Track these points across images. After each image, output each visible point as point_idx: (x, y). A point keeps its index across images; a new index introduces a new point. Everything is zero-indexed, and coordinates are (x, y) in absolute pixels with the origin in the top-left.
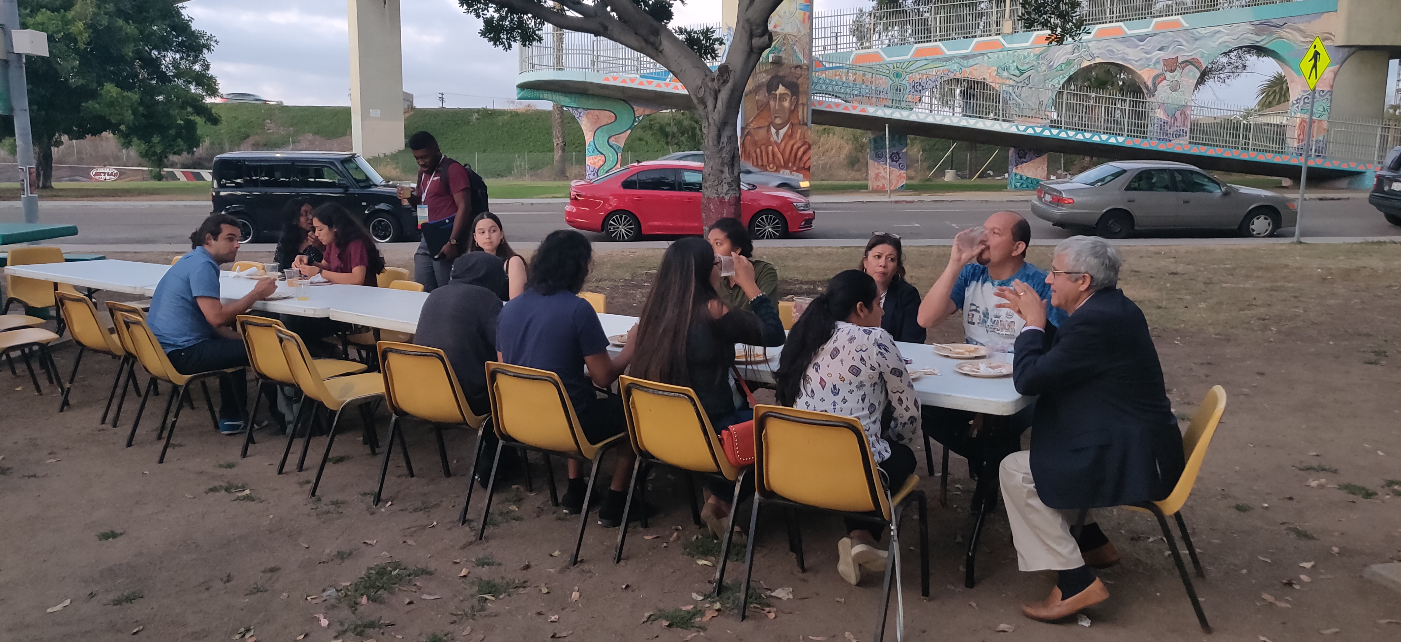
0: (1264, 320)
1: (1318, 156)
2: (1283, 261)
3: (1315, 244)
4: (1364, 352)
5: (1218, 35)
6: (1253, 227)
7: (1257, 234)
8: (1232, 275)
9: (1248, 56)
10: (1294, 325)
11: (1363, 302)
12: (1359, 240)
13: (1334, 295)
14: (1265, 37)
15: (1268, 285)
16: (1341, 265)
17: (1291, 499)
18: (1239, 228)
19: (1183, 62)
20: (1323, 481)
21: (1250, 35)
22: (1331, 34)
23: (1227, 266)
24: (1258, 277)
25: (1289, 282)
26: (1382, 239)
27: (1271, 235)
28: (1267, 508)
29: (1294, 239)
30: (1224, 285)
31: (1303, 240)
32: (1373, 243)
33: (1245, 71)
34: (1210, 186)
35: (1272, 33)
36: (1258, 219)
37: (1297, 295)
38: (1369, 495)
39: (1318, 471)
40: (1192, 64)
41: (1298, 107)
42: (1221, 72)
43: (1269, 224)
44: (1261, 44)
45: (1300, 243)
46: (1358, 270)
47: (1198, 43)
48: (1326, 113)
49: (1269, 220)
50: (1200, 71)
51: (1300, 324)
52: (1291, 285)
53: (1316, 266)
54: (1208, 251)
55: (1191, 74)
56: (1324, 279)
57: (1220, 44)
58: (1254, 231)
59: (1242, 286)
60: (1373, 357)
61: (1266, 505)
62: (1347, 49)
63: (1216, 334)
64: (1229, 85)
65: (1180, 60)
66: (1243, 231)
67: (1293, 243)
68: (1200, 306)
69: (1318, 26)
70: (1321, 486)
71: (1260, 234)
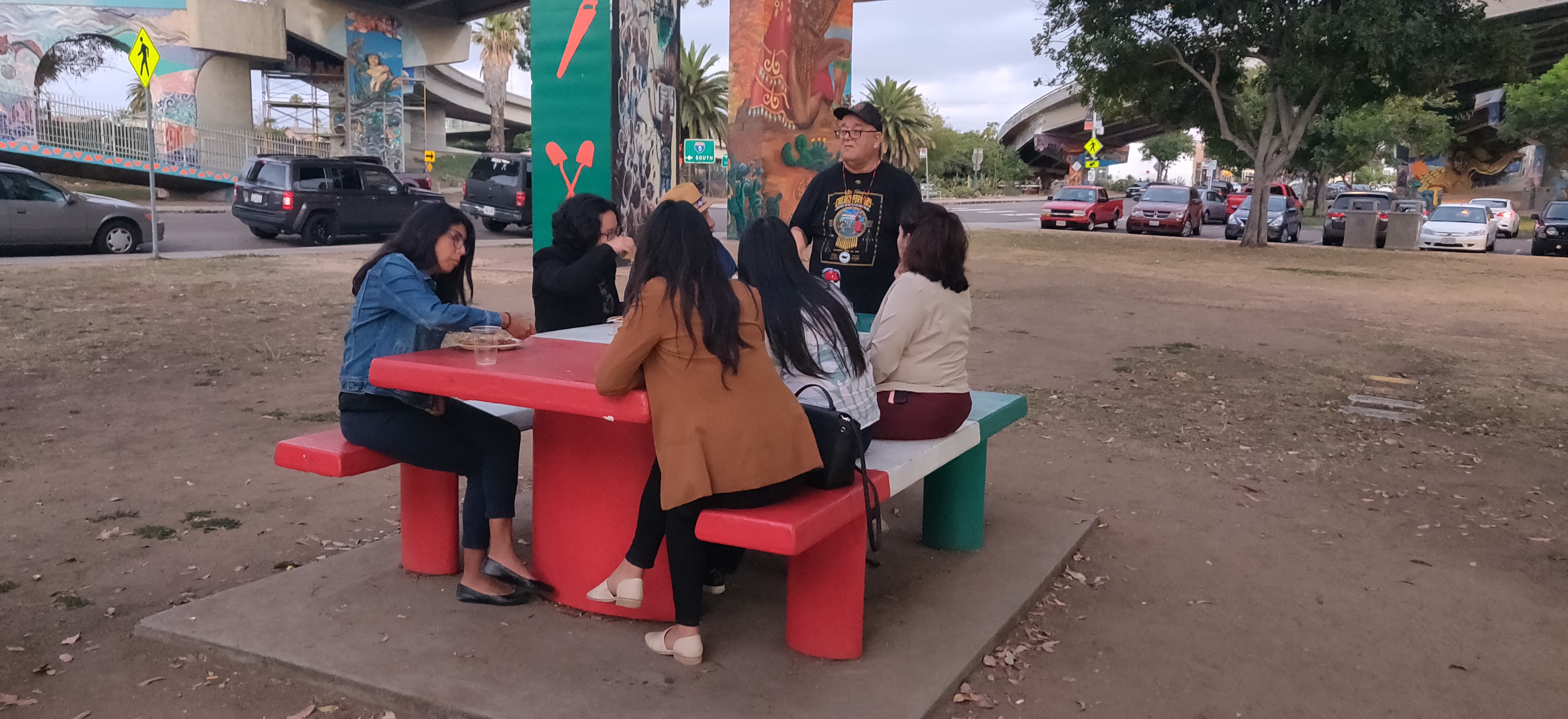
0: (96, 347)
1: (191, 165)
2: (135, 279)
3: (176, 260)
4: (198, 373)
5: (55, 17)
6: (110, 241)
7: (117, 250)
8: (71, 298)
9: (103, 47)
10: (128, 351)
11: (208, 319)
12: (220, 254)
13: (181, 313)
14: (112, 27)
15: (110, 308)
16: (196, 281)
17: (73, 560)
18: (94, 242)
19: (15, 44)
20: (116, 530)
21: (94, 22)
22: (184, 34)
23: (66, 288)
24: (102, 299)
25: (137, 302)
26: (243, 252)
27: (132, 251)
28: (39, 579)
29: (153, 255)
30: (56, 310)
31: (162, 255)
32: (234, 257)
33: (101, 65)
34: (52, 194)
35: (119, 24)
36: (115, 232)
37: (141, 316)
38: (165, 534)
39: (115, 518)
40: (27, 47)
41: (162, 110)
42: (73, 62)
43: (128, 238)
44: (110, 34)
45: (160, 258)
46: (212, 285)
47: (30, 22)
48: (193, 119)
49: (128, 234)
50: (39, 57)
51: (136, 348)
52: (138, 305)
53: (169, 284)
54: (48, 271)
55: (28, 59)
56: (175, 297)
57: (59, 27)
58: (112, 246)
59: (78, 310)
60: (204, 377)
61: (38, 576)
62: (203, 53)
63: (30, 371)
64: (86, 79)
65: (11, 40)
66: (98, 246)
67: (152, 259)
68: (17, 338)
69: (171, 23)
70: (114, 537)
71: (119, 250)
